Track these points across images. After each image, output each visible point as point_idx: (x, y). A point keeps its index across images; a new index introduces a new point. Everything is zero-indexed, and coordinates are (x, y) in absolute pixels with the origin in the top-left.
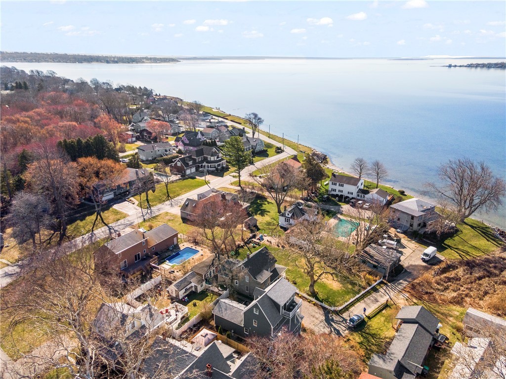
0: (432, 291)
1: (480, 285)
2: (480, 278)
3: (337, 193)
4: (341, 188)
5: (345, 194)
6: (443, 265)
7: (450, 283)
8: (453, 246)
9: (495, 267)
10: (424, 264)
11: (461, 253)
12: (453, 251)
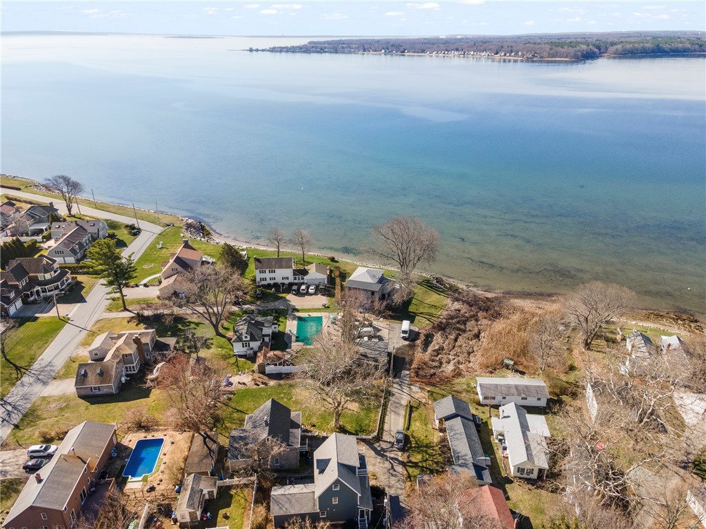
0: (432, 371)
1: (460, 346)
2: (456, 340)
3: (268, 281)
4: (272, 275)
5: (279, 280)
6: (422, 338)
7: (440, 356)
8: (415, 311)
9: (458, 322)
10: (407, 343)
11: (426, 316)
12: (420, 318)
